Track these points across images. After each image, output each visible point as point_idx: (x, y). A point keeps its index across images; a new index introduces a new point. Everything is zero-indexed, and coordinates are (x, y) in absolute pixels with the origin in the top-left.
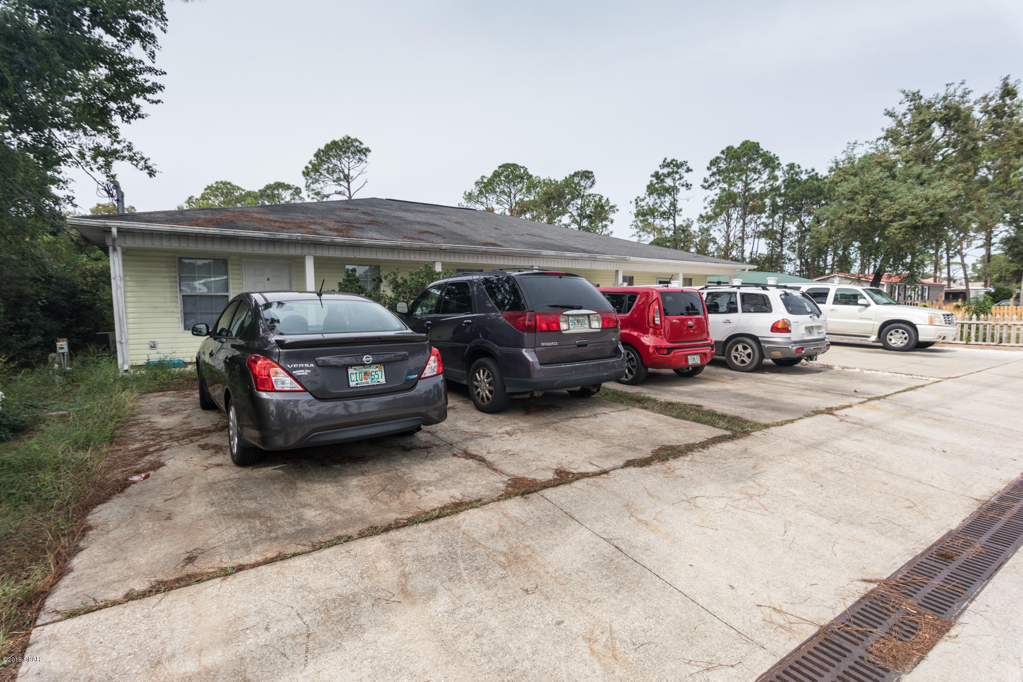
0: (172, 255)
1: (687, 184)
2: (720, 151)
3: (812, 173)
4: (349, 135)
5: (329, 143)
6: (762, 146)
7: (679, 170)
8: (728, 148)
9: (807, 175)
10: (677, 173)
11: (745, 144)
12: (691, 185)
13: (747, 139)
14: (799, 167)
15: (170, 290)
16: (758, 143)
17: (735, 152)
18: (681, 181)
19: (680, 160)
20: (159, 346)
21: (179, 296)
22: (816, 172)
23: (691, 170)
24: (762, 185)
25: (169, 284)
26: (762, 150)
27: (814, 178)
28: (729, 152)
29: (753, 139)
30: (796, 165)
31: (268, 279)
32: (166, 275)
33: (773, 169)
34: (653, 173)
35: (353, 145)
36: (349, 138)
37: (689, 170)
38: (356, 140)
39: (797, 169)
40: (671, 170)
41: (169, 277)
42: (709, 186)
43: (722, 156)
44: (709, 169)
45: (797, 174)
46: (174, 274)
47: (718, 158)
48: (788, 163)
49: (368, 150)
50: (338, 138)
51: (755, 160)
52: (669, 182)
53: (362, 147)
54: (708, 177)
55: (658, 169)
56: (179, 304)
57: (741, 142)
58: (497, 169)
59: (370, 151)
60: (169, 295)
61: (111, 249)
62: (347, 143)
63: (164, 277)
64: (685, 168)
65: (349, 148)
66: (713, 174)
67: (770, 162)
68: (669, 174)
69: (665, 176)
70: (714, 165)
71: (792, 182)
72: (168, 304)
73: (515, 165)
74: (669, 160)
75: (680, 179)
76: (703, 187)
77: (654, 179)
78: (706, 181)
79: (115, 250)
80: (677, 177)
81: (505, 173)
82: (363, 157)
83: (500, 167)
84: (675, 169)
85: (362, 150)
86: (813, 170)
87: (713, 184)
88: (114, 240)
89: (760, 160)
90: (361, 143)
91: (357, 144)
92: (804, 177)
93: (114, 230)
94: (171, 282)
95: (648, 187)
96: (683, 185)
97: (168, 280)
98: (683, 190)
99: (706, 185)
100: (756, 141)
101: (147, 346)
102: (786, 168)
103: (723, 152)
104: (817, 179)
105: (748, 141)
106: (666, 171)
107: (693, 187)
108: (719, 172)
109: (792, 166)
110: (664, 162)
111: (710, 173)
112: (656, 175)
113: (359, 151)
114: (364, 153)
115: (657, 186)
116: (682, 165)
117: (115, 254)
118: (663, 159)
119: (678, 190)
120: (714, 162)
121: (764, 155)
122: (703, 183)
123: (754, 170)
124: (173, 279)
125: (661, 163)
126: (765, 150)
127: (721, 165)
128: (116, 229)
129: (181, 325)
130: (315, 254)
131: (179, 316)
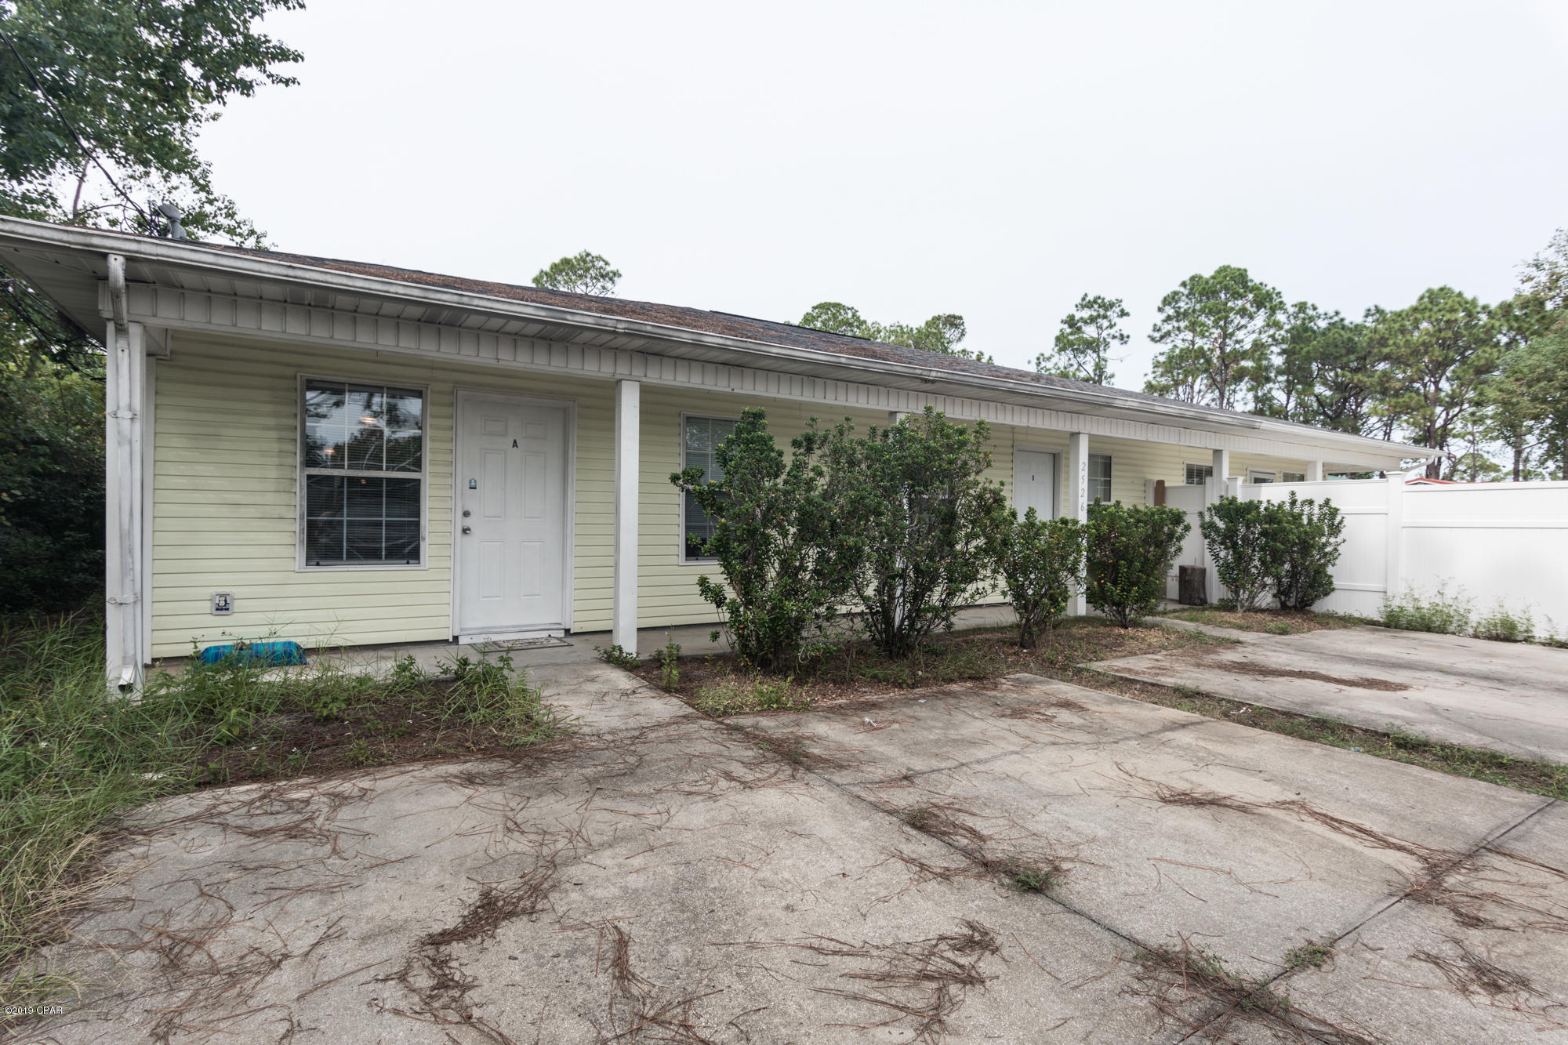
0: (290, 371)
1: (1122, 335)
2: (1180, 282)
3: (1336, 319)
4: (589, 251)
5: (557, 261)
6: (1251, 275)
7: (1108, 313)
8: (1192, 278)
9: (1326, 321)
10: (1105, 317)
11: (1223, 270)
12: (1128, 337)
13: (1226, 264)
14: (1315, 309)
15: (276, 460)
16: (1245, 270)
17: (1207, 283)
18: (1112, 331)
19: (1109, 297)
20: (237, 605)
21: (300, 476)
22: (1341, 316)
23: (1127, 314)
24: (1255, 336)
25: (275, 447)
26: (1252, 281)
27: (1338, 325)
28: (1195, 284)
29: (1235, 264)
30: (1309, 305)
31: (515, 444)
32: (271, 421)
33: (1273, 310)
34: (1064, 318)
35: (594, 266)
36: (588, 255)
37: (1123, 314)
38: (599, 258)
39: (1310, 312)
40: (1095, 314)
41: (277, 428)
42: (1162, 337)
43: (1182, 289)
44: (1160, 310)
45: (1311, 319)
46: (291, 422)
47: (1176, 293)
48: (1295, 302)
49: (616, 274)
50: (571, 254)
51: (1241, 296)
52: (1090, 331)
53: (609, 269)
54: (1159, 323)
55: (1073, 311)
56: (298, 499)
57: (1216, 268)
58: (810, 311)
59: (620, 276)
60: (273, 473)
61: (111, 328)
62: (585, 262)
64: (1118, 310)
65: (587, 270)
66: (1169, 319)
67: (1266, 300)
68: (1093, 320)
69: (1086, 322)
70: (1170, 304)
71: (1301, 335)
72: (270, 498)
73: (839, 304)
74: (1091, 298)
75: (1111, 326)
76: (1153, 339)
77: (1066, 326)
78: (1156, 329)
79: (121, 330)
80: (1105, 323)
81: (824, 317)
82: (609, 285)
83: (814, 308)
84: (1102, 312)
85: (607, 274)
86: (1337, 313)
87: (1168, 334)
88: (115, 296)
89: (1251, 296)
90: (607, 263)
91: (601, 264)
92: (1322, 324)
93: (117, 266)
94: (280, 440)
95: (1058, 339)
96: (1114, 337)
97: (274, 434)
98: (1115, 344)
99: (1157, 335)
100: (1242, 267)
101: (207, 606)
102: (1291, 310)
103: (1184, 284)
104: (1344, 327)
105: (1229, 267)
106: (1086, 314)
107: (1130, 341)
108: (1179, 315)
109: (1302, 307)
110: (1084, 299)
111: (1163, 316)
112: (1071, 321)
113: (603, 276)
114: (611, 279)
115: (1071, 338)
116: (1112, 305)
117: (122, 343)
118: (1082, 295)
119: (1107, 344)
120: (1171, 300)
121: (1256, 289)
122: (1151, 333)
123: (1243, 312)
124: (285, 434)
125: (1078, 301)
126: (1257, 281)
127: (1182, 304)
128: (121, 259)
129: (301, 553)
130: (644, 380)
131: (296, 527)
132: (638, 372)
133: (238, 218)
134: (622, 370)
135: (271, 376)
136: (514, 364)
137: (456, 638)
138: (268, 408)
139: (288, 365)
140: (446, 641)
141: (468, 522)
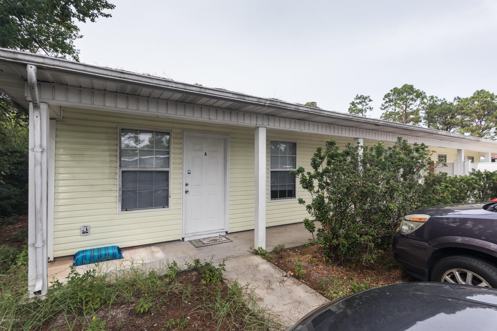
0: (114, 125)
1: (370, 108)
2: (390, 90)
3: (444, 101)
6: (414, 87)
7: (366, 101)
8: (394, 89)
9: (441, 102)
10: (365, 102)
11: (405, 86)
12: (372, 108)
13: (406, 84)
14: (437, 98)
15: (109, 165)
16: (413, 86)
17: (400, 90)
18: (367, 106)
19: (365, 95)
20: (91, 231)
21: (119, 171)
22: (446, 100)
23: (372, 101)
24: (417, 107)
25: (108, 159)
26: (415, 89)
27: (444, 103)
28: (395, 90)
29: (409, 84)
30: (434, 96)
31: (206, 154)
32: (106, 148)
33: (423, 99)
34: (351, 102)
37: (370, 100)
39: (435, 99)
40: (361, 101)
41: (109, 150)
42: (385, 108)
43: (391, 92)
44: (384, 99)
45: (436, 101)
47: (389, 94)
48: (429, 96)
51: (412, 94)
52: (360, 107)
54: (384, 104)
55: (354, 100)
56: (118, 182)
57: (403, 85)
60: (107, 171)
61: (31, 105)
63: (104, 151)
64: (368, 99)
66: (387, 102)
67: (419, 95)
68: (360, 103)
69: (358, 104)
70: (387, 97)
71: (432, 107)
72: (106, 182)
74: (359, 96)
75: (367, 105)
76: (382, 109)
77: (351, 105)
78: (383, 105)
79: (36, 107)
80: (365, 104)
84: (363, 100)
86: (444, 99)
87: (387, 107)
88: (32, 88)
89: (415, 94)
92: (439, 103)
93: (32, 71)
94: (110, 156)
95: (349, 109)
96: (368, 108)
97: (108, 153)
98: (368, 110)
99: (383, 107)
100: (412, 84)
101: (79, 232)
102: (428, 98)
103: (391, 91)
104: (447, 104)
105: (407, 84)
106: (358, 101)
107: (373, 109)
108: (391, 101)
109: (432, 97)
110: (357, 96)
111: (385, 101)
112: (353, 104)
115: (354, 109)
116: (366, 98)
117: (37, 113)
118: (356, 95)
119: (366, 111)
120: (387, 96)
121: (417, 92)
122: (381, 107)
123: (412, 99)
125: (355, 97)
126: (417, 89)
127: (391, 97)
128: (34, 67)
129: (119, 206)
130: (268, 127)
131: (117, 194)
132: (266, 124)
134: (260, 123)
135: (106, 128)
136: (216, 121)
137: (183, 239)
138: (105, 142)
139: (114, 123)
140: (179, 240)
141: (188, 188)
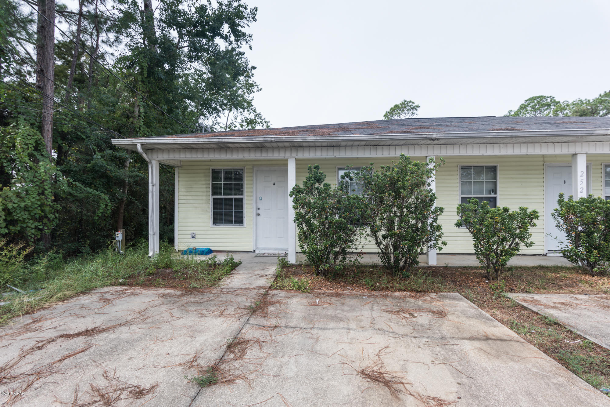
0: (208, 167)
4: (406, 99)
5: (393, 106)
20: (197, 236)
21: (211, 198)
25: (205, 190)
31: (274, 184)
32: (204, 183)
35: (409, 105)
36: (405, 101)
38: (411, 102)
41: (206, 184)
46: (208, 182)
49: (418, 106)
50: (398, 103)
53: (414, 105)
56: (211, 205)
58: (523, 102)
59: (419, 107)
60: (204, 198)
62: (404, 104)
63: (203, 185)
65: (405, 108)
72: (204, 205)
79: (149, 163)
81: (531, 104)
82: (415, 111)
83: (526, 101)
85: (414, 107)
90: (413, 103)
91: (411, 103)
94: (206, 188)
97: (205, 186)
101: (190, 236)
113: (412, 108)
114: (416, 109)
124: (208, 186)
128: (140, 145)
129: (211, 221)
130: (296, 157)
131: (210, 214)
132: (294, 154)
133: (262, 118)
134: (288, 154)
135: (204, 169)
137: (254, 251)
138: (203, 179)
139: (208, 165)
140: (251, 251)
141: (259, 212)
